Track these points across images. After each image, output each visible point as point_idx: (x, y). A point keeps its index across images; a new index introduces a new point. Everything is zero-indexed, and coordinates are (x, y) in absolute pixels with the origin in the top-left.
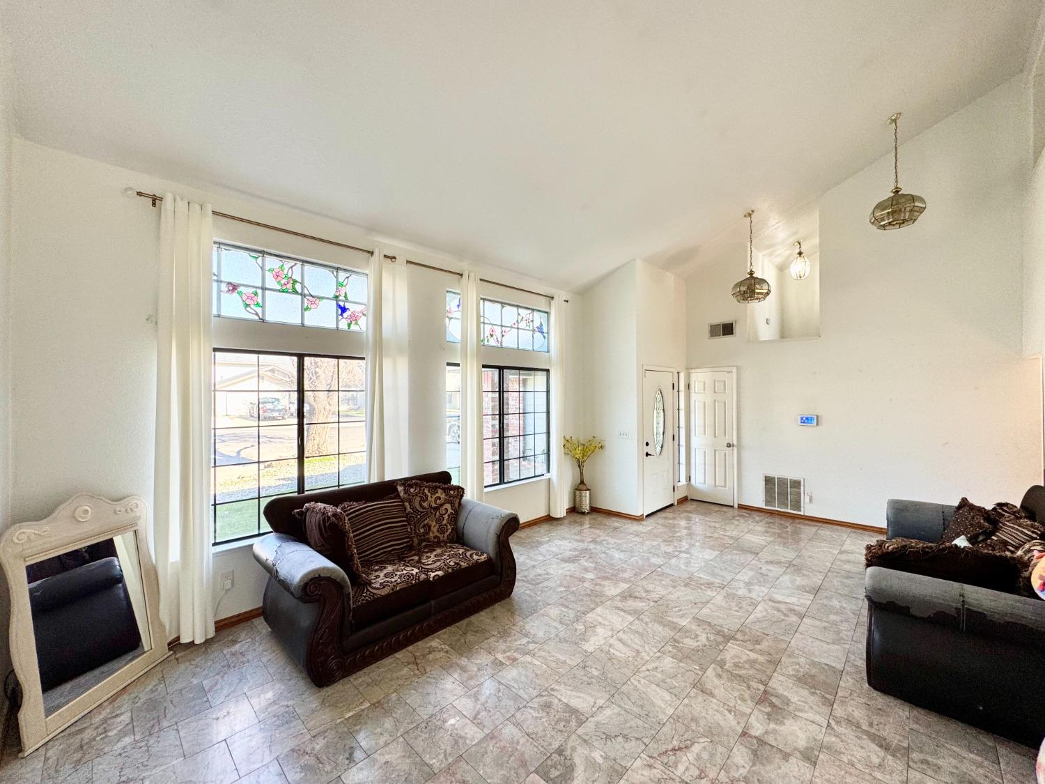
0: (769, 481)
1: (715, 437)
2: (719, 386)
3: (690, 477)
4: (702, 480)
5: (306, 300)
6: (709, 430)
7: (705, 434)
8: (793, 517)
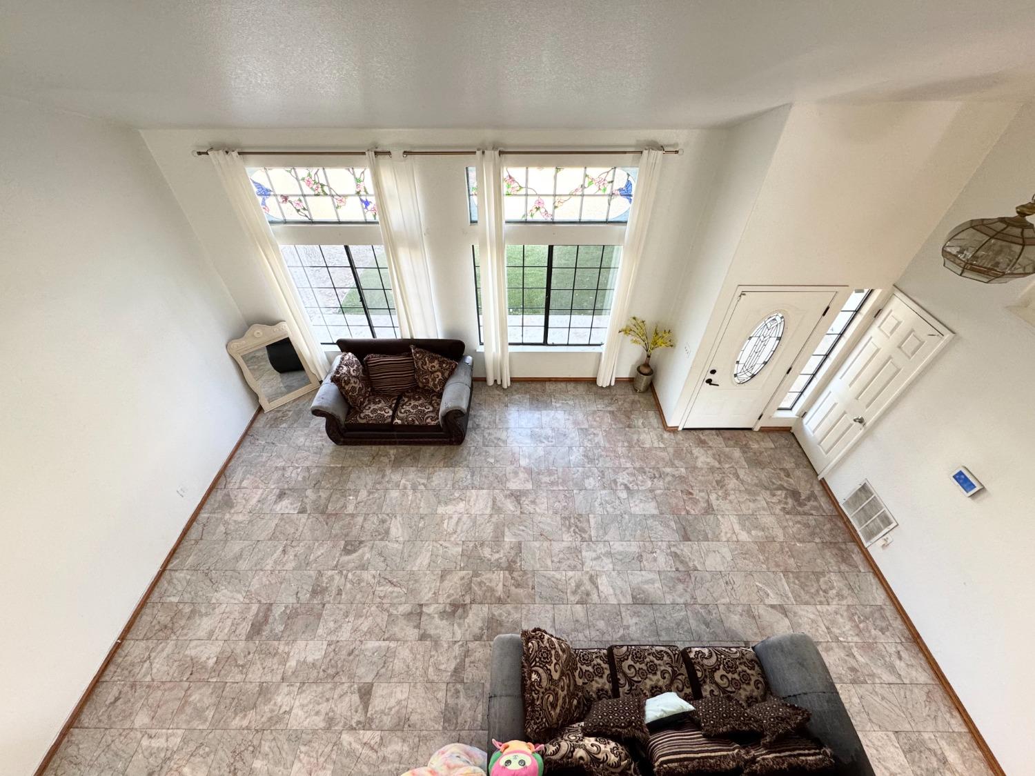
0: (864, 489)
1: (857, 398)
2: (911, 343)
3: (805, 413)
4: (812, 427)
5: (335, 200)
6: (857, 386)
7: (850, 385)
8: (855, 539)
